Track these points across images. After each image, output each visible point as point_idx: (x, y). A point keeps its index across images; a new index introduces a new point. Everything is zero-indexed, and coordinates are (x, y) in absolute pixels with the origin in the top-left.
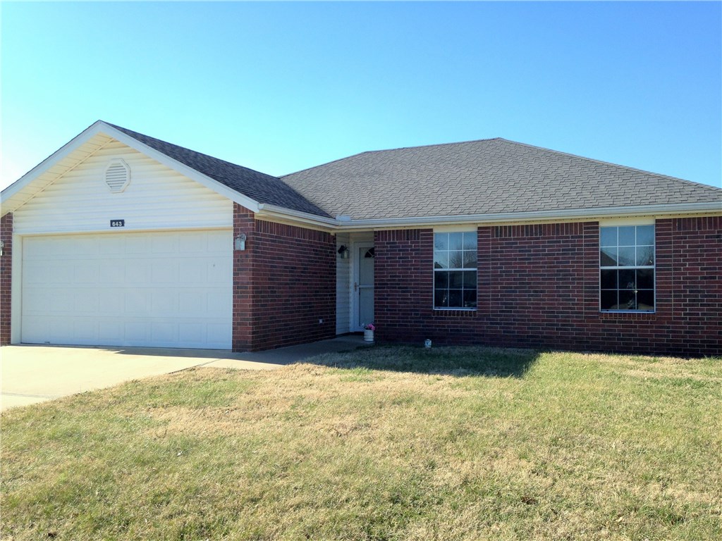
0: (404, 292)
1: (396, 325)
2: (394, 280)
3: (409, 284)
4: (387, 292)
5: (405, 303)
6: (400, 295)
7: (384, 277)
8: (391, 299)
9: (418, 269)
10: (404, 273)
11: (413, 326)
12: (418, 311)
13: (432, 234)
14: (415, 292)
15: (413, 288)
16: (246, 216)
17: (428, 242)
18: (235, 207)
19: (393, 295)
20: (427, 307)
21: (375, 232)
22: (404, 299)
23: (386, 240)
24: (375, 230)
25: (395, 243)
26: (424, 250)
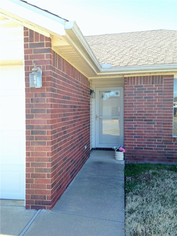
0: (149, 123)
1: (142, 149)
2: (141, 115)
3: (153, 118)
4: (135, 123)
5: (150, 132)
6: (145, 126)
7: (132, 112)
8: (138, 129)
9: (161, 106)
10: (149, 109)
11: (157, 149)
12: (161, 138)
13: (173, 79)
14: (158, 123)
15: (156, 120)
16: (41, 45)
17: (170, 86)
18: (26, 34)
19: (140, 126)
20: (169, 135)
21: (125, 78)
22: (149, 129)
23: (134, 83)
24: (125, 76)
25: (142, 86)
26: (167, 91)
